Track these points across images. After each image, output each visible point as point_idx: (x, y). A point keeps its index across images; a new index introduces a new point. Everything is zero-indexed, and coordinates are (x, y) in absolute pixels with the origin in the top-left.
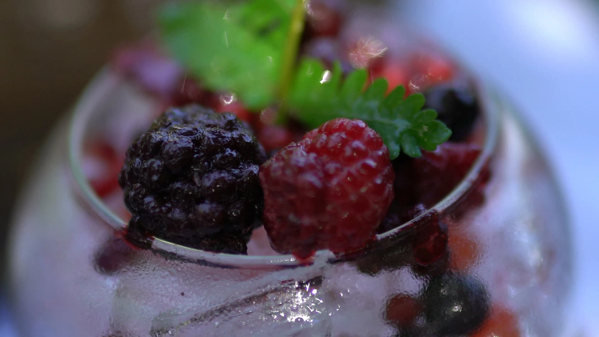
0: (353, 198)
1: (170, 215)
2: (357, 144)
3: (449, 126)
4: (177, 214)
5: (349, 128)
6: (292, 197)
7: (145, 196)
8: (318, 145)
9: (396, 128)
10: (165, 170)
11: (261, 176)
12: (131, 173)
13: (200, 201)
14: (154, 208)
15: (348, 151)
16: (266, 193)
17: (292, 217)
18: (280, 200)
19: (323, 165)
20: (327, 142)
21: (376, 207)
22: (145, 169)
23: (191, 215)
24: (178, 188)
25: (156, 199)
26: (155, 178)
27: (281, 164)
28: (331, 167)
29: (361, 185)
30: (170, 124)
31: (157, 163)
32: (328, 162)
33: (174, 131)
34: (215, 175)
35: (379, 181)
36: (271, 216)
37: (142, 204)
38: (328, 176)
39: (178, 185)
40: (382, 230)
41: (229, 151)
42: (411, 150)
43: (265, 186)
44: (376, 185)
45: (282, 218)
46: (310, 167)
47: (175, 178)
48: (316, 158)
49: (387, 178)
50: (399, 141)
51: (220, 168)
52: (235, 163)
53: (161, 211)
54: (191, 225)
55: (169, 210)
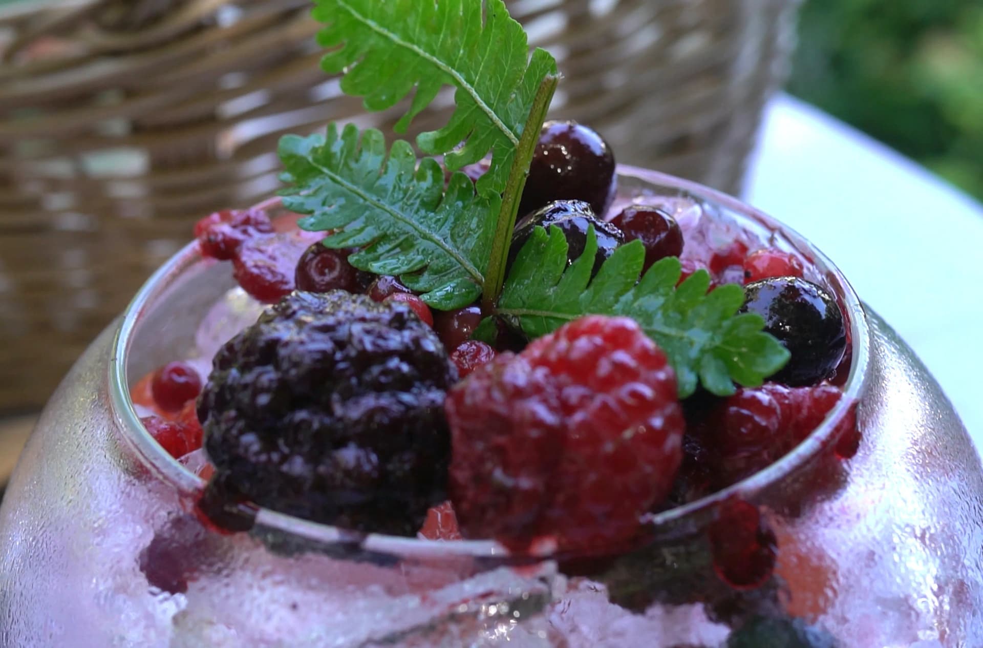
0: (609, 447)
1: (285, 468)
2: (622, 356)
3: (788, 347)
4: (298, 466)
5: (607, 330)
6: (502, 440)
7: (242, 432)
8: (553, 356)
9: (691, 343)
10: (282, 387)
11: (450, 406)
12: (220, 395)
13: (341, 443)
14: (257, 454)
15: (604, 368)
16: (456, 433)
17: (498, 474)
18: (480, 446)
19: (560, 388)
20: (568, 350)
21: (649, 469)
22: (245, 386)
23: (322, 469)
24: (303, 421)
25: (262, 439)
26: (263, 399)
27: (486, 383)
28: (574, 393)
29: (624, 427)
30: (294, 313)
31: (268, 375)
32: (566, 385)
33: (301, 324)
34: (369, 401)
35: (657, 422)
36: (462, 475)
37: (237, 445)
38: (566, 409)
39: (302, 415)
40: (658, 509)
41: (394, 363)
42: (718, 384)
43: (455, 421)
44: (650, 429)
45: (482, 480)
46: (536, 389)
47: (298, 403)
48: (546, 376)
49: (670, 422)
50: (695, 366)
51: (378, 388)
52: (404, 383)
53: (270, 460)
54: (321, 484)
55: (285, 459)
